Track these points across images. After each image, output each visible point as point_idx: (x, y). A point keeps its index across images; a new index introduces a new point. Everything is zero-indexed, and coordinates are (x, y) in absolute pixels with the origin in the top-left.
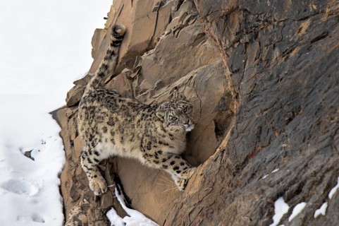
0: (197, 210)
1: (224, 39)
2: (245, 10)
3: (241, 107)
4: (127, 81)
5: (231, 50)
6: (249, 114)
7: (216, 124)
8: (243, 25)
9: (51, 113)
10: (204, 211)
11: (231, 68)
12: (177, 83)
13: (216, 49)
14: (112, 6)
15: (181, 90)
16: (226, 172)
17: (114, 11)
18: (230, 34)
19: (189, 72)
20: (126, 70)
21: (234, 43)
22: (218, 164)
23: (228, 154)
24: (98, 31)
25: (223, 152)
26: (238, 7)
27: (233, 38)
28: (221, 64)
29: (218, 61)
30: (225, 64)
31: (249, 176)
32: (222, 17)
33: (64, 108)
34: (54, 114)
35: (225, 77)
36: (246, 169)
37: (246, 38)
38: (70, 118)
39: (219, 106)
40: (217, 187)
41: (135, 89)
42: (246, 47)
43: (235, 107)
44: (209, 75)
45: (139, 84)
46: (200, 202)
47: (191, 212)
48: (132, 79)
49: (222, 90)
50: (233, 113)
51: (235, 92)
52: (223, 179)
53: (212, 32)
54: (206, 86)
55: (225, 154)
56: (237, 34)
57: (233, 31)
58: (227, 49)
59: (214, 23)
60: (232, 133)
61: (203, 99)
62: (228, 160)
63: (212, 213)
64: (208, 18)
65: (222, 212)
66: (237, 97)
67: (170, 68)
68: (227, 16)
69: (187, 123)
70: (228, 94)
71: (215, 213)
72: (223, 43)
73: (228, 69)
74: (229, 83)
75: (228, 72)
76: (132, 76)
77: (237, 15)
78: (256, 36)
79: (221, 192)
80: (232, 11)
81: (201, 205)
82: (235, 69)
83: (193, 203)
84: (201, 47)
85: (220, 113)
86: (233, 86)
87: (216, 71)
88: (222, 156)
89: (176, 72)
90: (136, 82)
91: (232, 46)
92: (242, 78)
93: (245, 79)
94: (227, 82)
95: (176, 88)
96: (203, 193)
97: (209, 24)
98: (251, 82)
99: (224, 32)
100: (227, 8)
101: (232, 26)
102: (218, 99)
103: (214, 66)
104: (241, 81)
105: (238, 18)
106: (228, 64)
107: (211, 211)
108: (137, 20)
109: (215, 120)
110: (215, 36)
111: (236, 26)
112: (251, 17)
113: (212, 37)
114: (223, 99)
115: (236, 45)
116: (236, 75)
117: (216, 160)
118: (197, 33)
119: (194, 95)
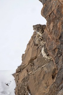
2: (59, 48)
3: (58, 72)
4: (31, 66)
6: (60, 73)
7: (52, 76)
8: (58, 52)
11: (56, 62)
12: (43, 66)
14: (27, 48)
15: (44, 68)
16: (55, 87)
17: (27, 50)
18: (55, 54)
19: (46, 64)
20: (30, 64)
24: (23, 54)
25: (54, 83)
27: (56, 55)
30: (54, 61)
31: (61, 88)
33: (15, 73)
34: (13, 75)
36: (60, 87)
37: (59, 55)
38: (17, 75)
40: (53, 91)
41: (32, 68)
42: (59, 57)
43: (57, 72)
44: (50, 64)
49: (54, 68)
52: (54, 89)
54: (50, 67)
57: (56, 54)
58: (54, 58)
59: (51, 52)
60: (56, 78)
61: (49, 70)
62: (56, 85)
64: (50, 51)
66: (57, 69)
67: (41, 63)
68: (54, 50)
70: (55, 69)
74: (55, 66)
75: (55, 63)
78: (61, 55)
79: (54, 92)
80: (56, 49)
82: (57, 63)
85: (53, 73)
86: (56, 67)
87: (52, 63)
89: (42, 64)
90: (33, 66)
93: (59, 65)
95: (42, 68)
96: (50, 93)
98: (61, 66)
99: (54, 54)
100: (54, 48)
101: (55, 52)
108: (33, 51)
111: (57, 52)
112: (60, 50)
113: (51, 55)
114: (54, 70)
115: (57, 57)
116: (57, 64)
117: (52, 85)
119: (47, 69)
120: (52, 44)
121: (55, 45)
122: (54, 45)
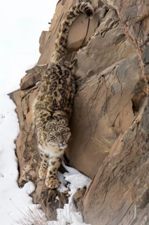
0: (119, 168)
1: (139, 38)
5: (144, 47)
7: (133, 102)
9: (8, 95)
10: (124, 168)
11: (144, 60)
12: (104, 72)
13: (133, 46)
14: (55, 14)
15: (107, 77)
16: (141, 139)
17: (56, 18)
18: (143, 35)
19: (113, 63)
21: (147, 42)
22: (135, 133)
23: (142, 125)
24: (44, 33)
25: (138, 124)
27: (146, 38)
28: (137, 58)
29: (135, 56)
30: (140, 57)
32: (138, 22)
33: (18, 90)
34: (11, 95)
35: (140, 67)
38: (23, 98)
39: (136, 89)
40: (134, 150)
43: (147, 90)
44: (128, 66)
45: (75, 72)
46: (121, 161)
47: (115, 169)
49: (137, 77)
50: (146, 94)
51: (147, 78)
52: (139, 144)
53: (130, 33)
54: (126, 74)
55: (140, 126)
56: (148, 35)
57: (146, 33)
58: (141, 47)
59: (131, 27)
60: (145, 109)
61: (124, 84)
62: (142, 130)
63: (130, 169)
64: (127, 23)
65: (138, 169)
67: (98, 60)
68: (141, 22)
69: (62, 143)
70: (142, 80)
71: (133, 170)
72: (138, 42)
73: (142, 62)
74: (143, 72)
75: (142, 64)
76: (70, 66)
77: (148, 21)
79: (137, 154)
80: (145, 17)
81: (122, 164)
82: (147, 61)
83: (116, 163)
84: (121, 45)
85: (136, 94)
86: (146, 74)
87: (133, 63)
88: (138, 126)
89: (103, 63)
91: (145, 44)
94: (141, 71)
95: (103, 76)
96: (123, 155)
97: (128, 28)
99: (139, 33)
100: (141, 15)
101: (145, 29)
102: (135, 84)
103: (132, 59)
106: (142, 58)
107: (129, 168)
109: (132, 100)
110: (132, 37)
111: (148, 29)
113: (130, 37)
114: (138, 84)
115: (148, 44)
116: (148, 66)
117: (133, 130)
118: (118, 34)
119: (116, 81)
120: (135, 4)
121: (145, 7)
122: (139, 7)
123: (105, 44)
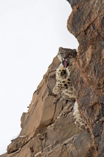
1: (91, 119)
2: (102, 104)
3: (99, 155)
4: (39, 140)
5: (95, 125)
8: (101, 112)
12: (66, 142)
14: (32, 101)
15: (68, 145)
17: (33, 103)
18: (94, 116)
19: (72, 136)
20: (39, 134)
21: (96, 121)
24: (24, 114)
26: (98, 102)
27: (96, 118)
30: (91, 132)
32: (90, 107)
33: (6, 154)
35: (91, 139)
37: (103, 119)
39: (88, 154)
41: (43, 145)
42: (102, 123)
44: (83, 138)
45: (46, 142)
48: (42, 139)
49: (89, 146)
51: (96, 147)
53: (85, 115)
54: (81, 143)
56: (98, 116)
57: (96, 115)
58: (92, 124)
59: (86, 110)
61: (79, 150)
64: (83, 108)
66: (97, 149)
67: (62, 133)
68: (92, 107)
70: (93, 148)
72: (90, 121)
73: (93, 135)
74: (93, 142)
75: (93, 136)
77: (98, 106)
80: (95, 104)
82: (96, 135)
86: (95, 144)
87: (86, 136)
89: (65, 136)
90: (44, 141)
91: (95, 122)
92: (100, 139)
93: (102, 140)
94: (92, 141)
95: (65, 144)
97: (83, 111)
99: (91, 115)
100: (93, 102)
101: (95, 112)
102: (87, 150)
104: (99, 141)
105: (98, 108)
106: (93, 132)
108: (45, 108)
110: (87, 117)
111: (98, 112)
113: (85, 118)
114: (90, 150)
115: (97, 122)
116: (97, 138)
119: (74, 148)
120: (89, 95)
121: (95, 96)
122: (91, 97)
123: (67, 122)
